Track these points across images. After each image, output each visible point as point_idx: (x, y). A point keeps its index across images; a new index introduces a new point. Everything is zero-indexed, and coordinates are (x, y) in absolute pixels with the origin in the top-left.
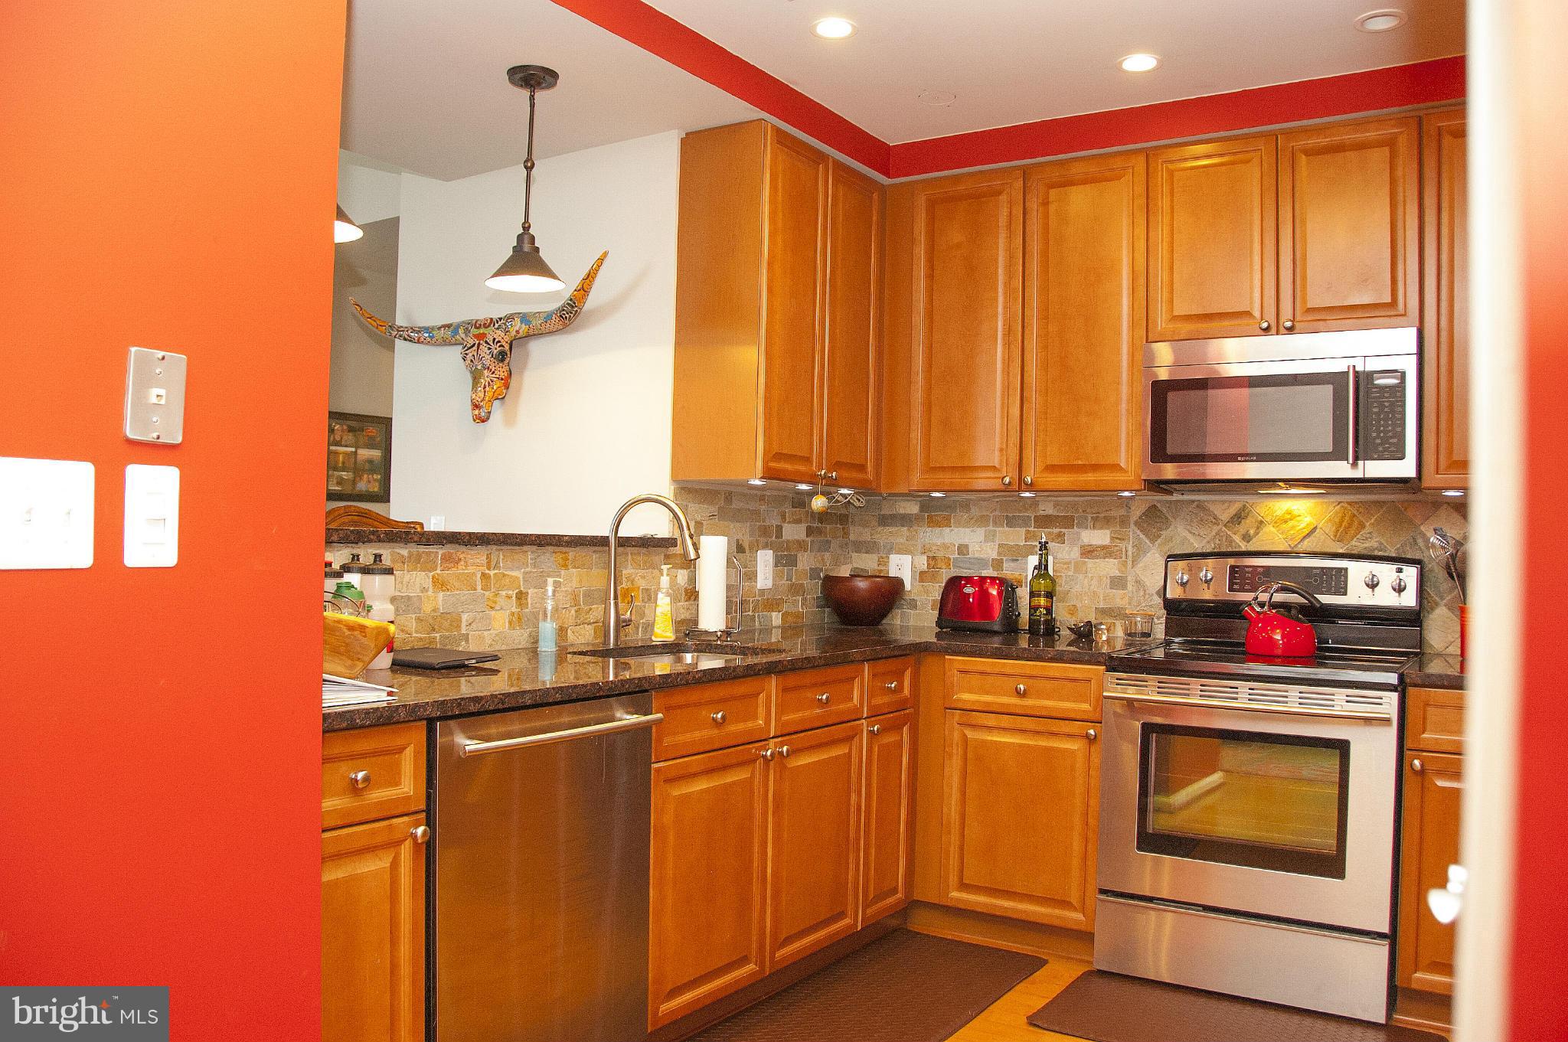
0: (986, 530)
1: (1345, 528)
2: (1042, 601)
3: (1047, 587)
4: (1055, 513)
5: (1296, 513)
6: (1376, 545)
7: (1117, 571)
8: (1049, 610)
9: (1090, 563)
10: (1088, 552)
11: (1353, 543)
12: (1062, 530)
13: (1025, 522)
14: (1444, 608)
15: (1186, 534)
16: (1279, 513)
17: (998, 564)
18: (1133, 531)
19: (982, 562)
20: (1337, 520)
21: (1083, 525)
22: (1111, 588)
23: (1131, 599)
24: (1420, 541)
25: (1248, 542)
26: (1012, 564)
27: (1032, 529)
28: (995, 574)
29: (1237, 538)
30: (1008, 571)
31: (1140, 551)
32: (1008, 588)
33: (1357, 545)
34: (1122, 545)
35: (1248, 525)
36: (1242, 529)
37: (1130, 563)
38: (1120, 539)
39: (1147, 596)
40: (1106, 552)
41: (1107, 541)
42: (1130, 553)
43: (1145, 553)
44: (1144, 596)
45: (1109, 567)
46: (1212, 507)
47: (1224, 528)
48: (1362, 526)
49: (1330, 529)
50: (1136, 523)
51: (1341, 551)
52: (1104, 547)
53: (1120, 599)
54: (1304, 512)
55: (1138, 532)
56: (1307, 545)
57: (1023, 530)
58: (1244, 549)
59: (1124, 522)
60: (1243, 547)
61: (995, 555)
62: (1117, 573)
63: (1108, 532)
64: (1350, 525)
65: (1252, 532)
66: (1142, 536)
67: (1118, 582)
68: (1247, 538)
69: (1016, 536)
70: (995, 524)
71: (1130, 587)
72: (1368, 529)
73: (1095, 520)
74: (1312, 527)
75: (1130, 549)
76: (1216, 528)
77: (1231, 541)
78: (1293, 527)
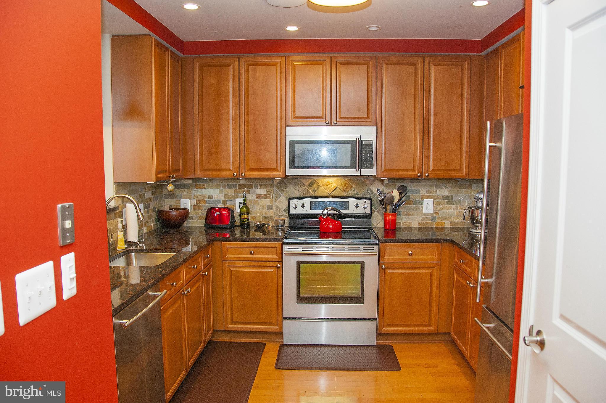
0: (219, 190)
1: (346, 187)
2: (245, 216)
3: (246, 211)
4: (246, 183)
5: (331, 183)
6: (356, 193)
7: (269, 203)
8: (248, 219)
9: (260, 201)
10: (259, 197)
11: (349, 192)
12: (249, 189)
13: (234, 186)
14: (377, 212)
15: (293, 190)
16: (325, 183)
17: (224, 202)
18: (275, 189)
19: (218, 202)
20: (344, 185)
21: (256, 187)
22: (267, 209)
23: (275, 213)
24: (369, 191)
25: (315, 192)
26: (230, 202)
27: (237, 189)
28: (223, 206)
29: (311, 191)
30: (229, 204)
31: (277, 196)
32: (231, 211)
33: (350, 193)
34: (271, 194)
35: (315, 187)
36: (313, 188)
37: (274, 200)
38: (270, 192)
39: (281, 212)
40: (265, 197)
41: (265, 193)
42: (274, 197)
43: (280, 197)
44: (279, 212)
45: (267, 202)
46: (302, 181)
47: (307, 188)
48: (352, 187)
49: (342, 188)
50: (276, 186)
51: (345, 195)
52: (264, 195)
53: (271, 213)
54: (333, 182)
55: (277, 190)
56: (334, 193)
57: (234, 189)
58: (313, 195)
59: (271, 186)
60: (313, 194)
61: (223, 198)
62: (270, 204)
63: (266, 190)
64: (348, 186)
65: (316, 189)
66: (278, 191)
67: (270, 207)
68: (314, 191)
69: (231, 192)
70: (223, 187)
71: (274, 209)
72: (353, 188)
73: (261, 185)
74: (336, 187)
75: (274, 195)
76: (304, 188)
77: (309, 192)
78: (330, 187)
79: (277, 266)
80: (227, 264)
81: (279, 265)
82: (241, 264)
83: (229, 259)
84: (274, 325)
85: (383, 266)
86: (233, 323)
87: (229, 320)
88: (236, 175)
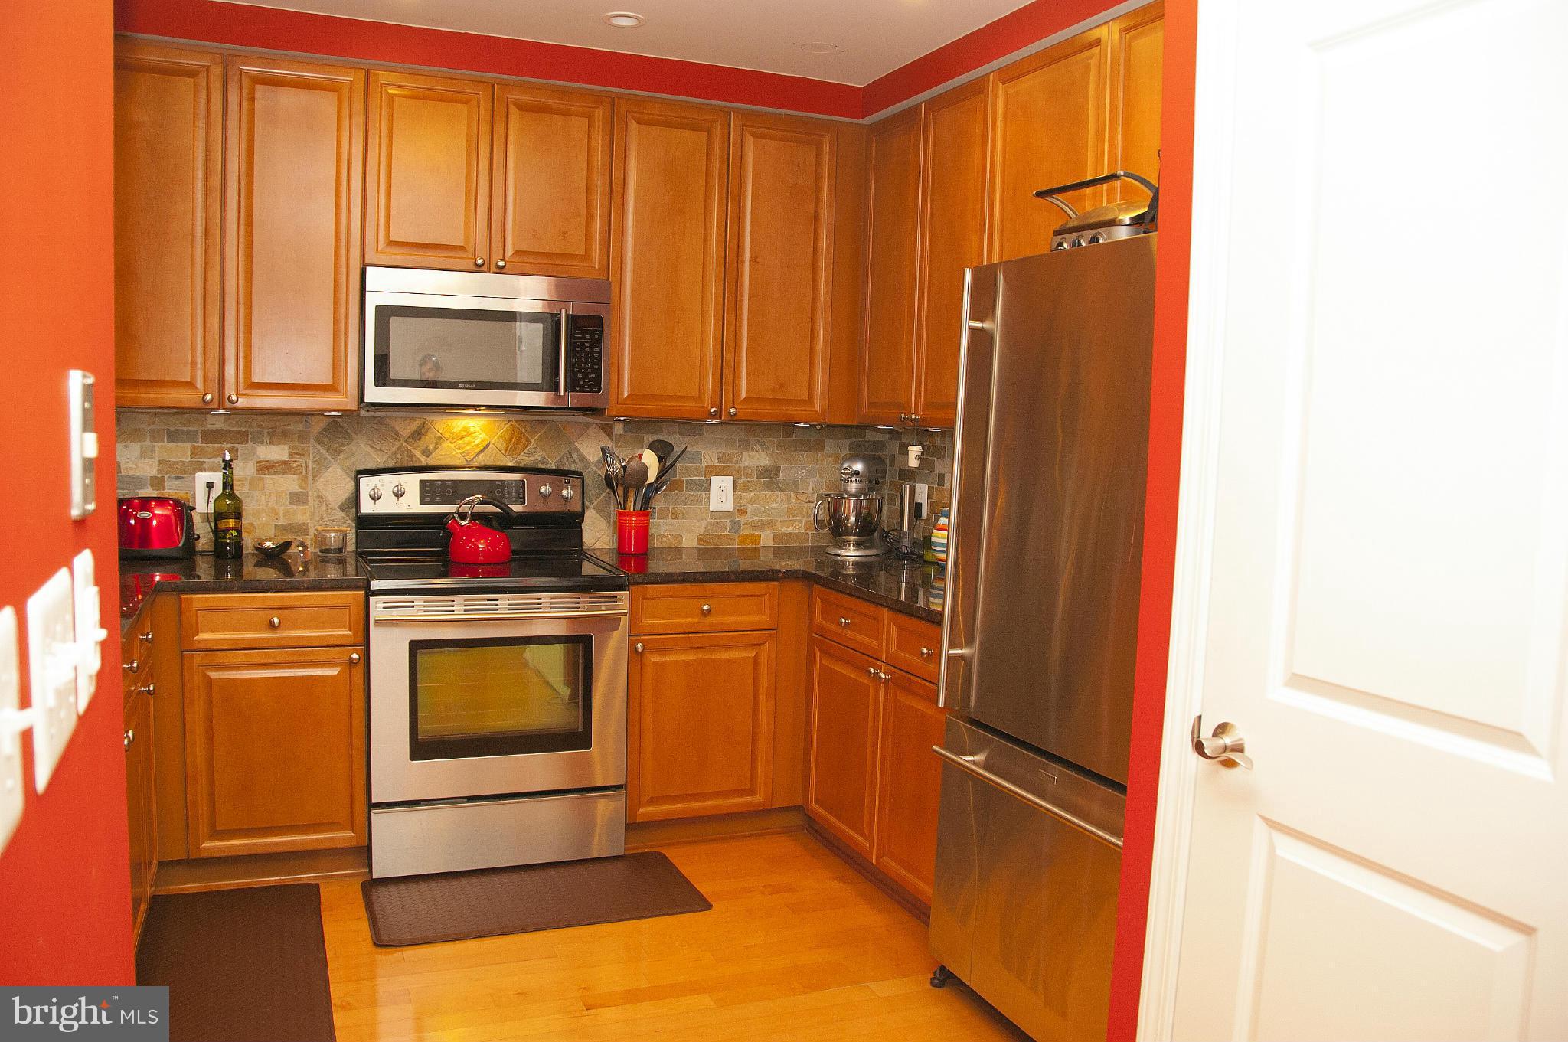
0: (142, 447)
1: (515, 443)
2: (231, 523)
3: (229, 508)
4: (227, 428)
5: (472, 430)
6: (540, 458)
7: (297, 487)
8: (239, 532)
9: (268, 480)
10: (265, 468)
11: (521, 457)
12: (234, 445)
13: (190, 437)
14: (592, 510)
15: (368, 449)
16: (456, 430)
17: (158, 482)
18: (313, 448)
19: (139, 481)
20: (507, 437)
21: (258, 439)
22: (291, 504)
23: (313, 514)
24: (575, 456)
25: (428, 457)
26: (177, 483)
27: (199, 444)
28: (155, 494)
29: (417, 453)
30: (172, 490)
31: (321, 465)
32: (182, 509)
33: (525, 459)
34: (302, 461)
35: (428, 441)
36: (422, 444)
37: (310, 478)
38: (299, 454)
39: (330, 511)
40: (284, 467)
41: (285, 457)
42: (310, 468)
43: (326, 468)
44: (326, 511)
45: (290, 483)
46: (394, 424)
47: (405, 444)
48: (529, 442)
49: (502, 445)
50: (317, 439)
51: (510, 464)
52: (284, 463)
53: (301, 515)
54: (478, 429)
55: (319, 447)
56: (481, 460)
57: (189, 445)
58: (424, 463)
59: (303, 437)
60: (424, 461)
61: (153, 472)
62: (297, 489)
63: (286, 447)
64: (519, 440)
65: (431, 447)
66: (324, 452)
67: (299, 498)
68: (427, 453)
69: (180, 453)
70: (153, 439)
71: (311, 502)
72: (533, 444)
73: (272, 435)
74: (486, 443)
75: (310, 464)
76: (397, 444)
77: (411, 456)
78: (469, 443)
79: (351, 659)
80: (197, 661)
81: (355, 656)
82: (240, 657)
83: (202, 646)
84: (343, 829)
85: (639, 646)
86: (216, 834)
87: (203, 829)
88: (212, 400)
